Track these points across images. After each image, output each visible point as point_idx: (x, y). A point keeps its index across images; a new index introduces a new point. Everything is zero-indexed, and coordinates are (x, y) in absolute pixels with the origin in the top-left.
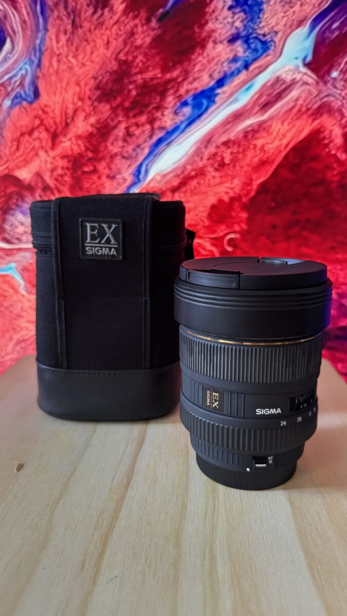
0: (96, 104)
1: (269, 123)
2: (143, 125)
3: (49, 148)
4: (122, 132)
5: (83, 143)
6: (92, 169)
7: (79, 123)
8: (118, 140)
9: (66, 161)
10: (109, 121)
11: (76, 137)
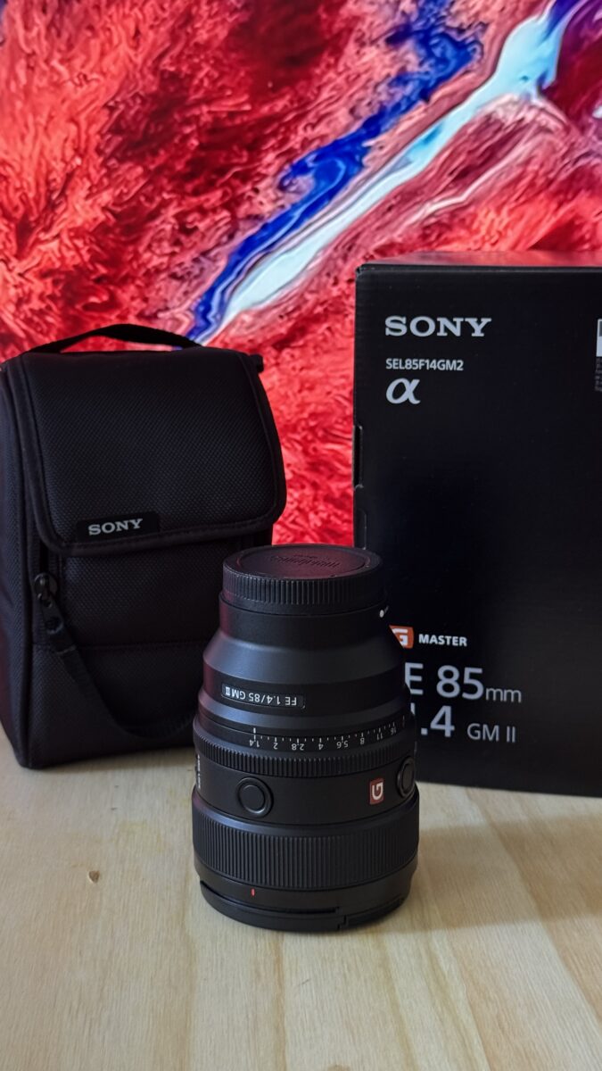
0: (113, 162)
1: (471, 209)
2: (214, 210)
3: (11, 253)
4: (169, 223)
5: (85, 244)
6: (105, 298)
7: (77, 202)
8: (160, 240)
9: (49, 280)
10: (142, 199)
11: (70, 230)
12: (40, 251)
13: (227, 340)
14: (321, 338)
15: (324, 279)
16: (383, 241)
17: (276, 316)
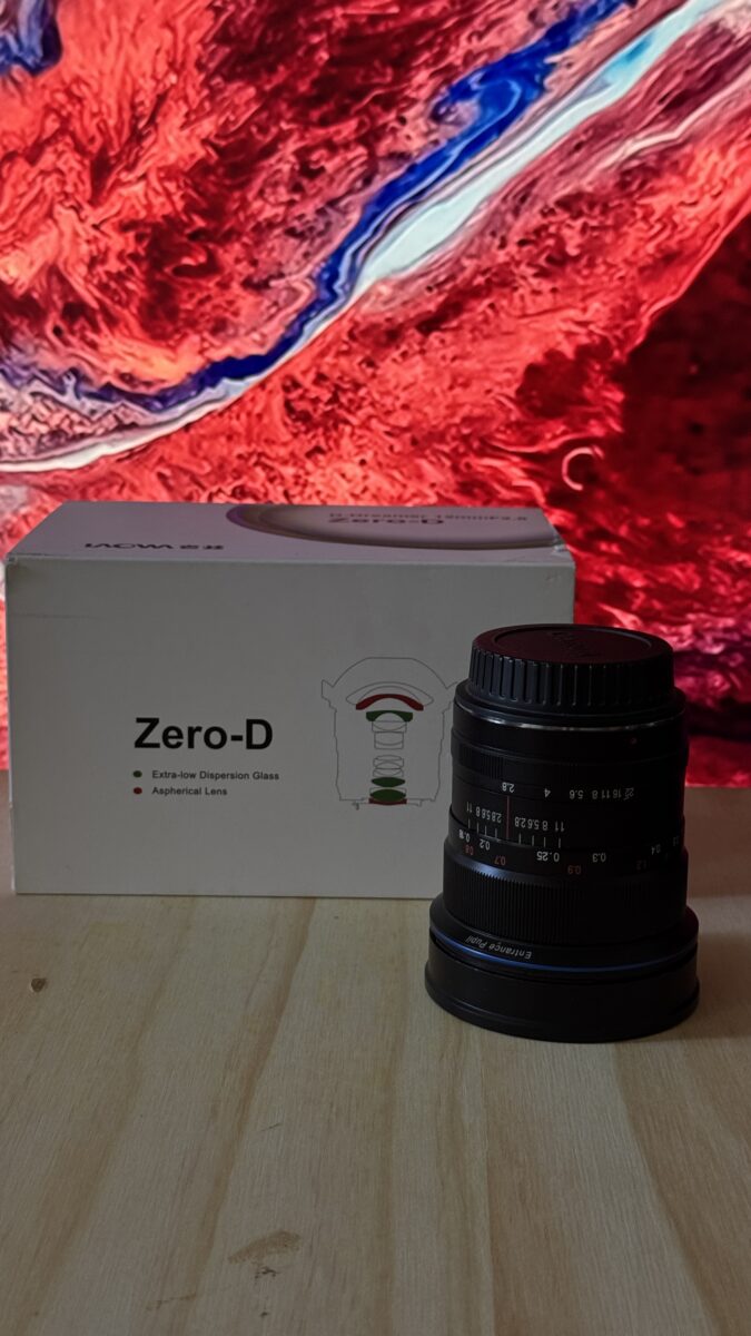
0: (218, 80)
1: (687, 149)
2: (347, 146)
3: (84, 198)
4: (288, 162)
5: (179, 187)
6: (202, 259)
7: (170, 132)
8: (276, 184)
9: (131, 235)
10: (254, 129)
11: (160, 169)
12: (120, 196)
13: (358, 318)
14: (480, 318)
15: (488, 239)
16: (568, 190)
17: (423, 288)
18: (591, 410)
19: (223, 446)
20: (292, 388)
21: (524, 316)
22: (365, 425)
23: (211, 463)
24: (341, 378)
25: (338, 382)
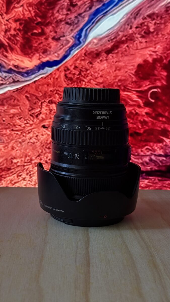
3: (4, 12)
5: (33, 9)
6: (40, 31)
9: (18, 23)
11: (27, 3)
12: (15, 11)
13: (87, 49)
14: (124, 50)
15: (127, 26)
16: (150, 12)
17: (107, 40)
18: (157, 78)
19: (46, 88)
20: (67, 70)
21: (137, 49)
22: (89, 82)
23: (42, 93)
24: (82, 68)
25: (81, 69)
